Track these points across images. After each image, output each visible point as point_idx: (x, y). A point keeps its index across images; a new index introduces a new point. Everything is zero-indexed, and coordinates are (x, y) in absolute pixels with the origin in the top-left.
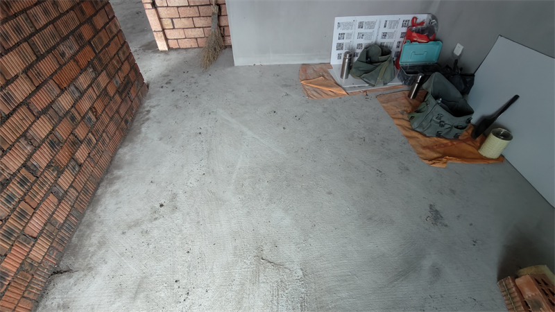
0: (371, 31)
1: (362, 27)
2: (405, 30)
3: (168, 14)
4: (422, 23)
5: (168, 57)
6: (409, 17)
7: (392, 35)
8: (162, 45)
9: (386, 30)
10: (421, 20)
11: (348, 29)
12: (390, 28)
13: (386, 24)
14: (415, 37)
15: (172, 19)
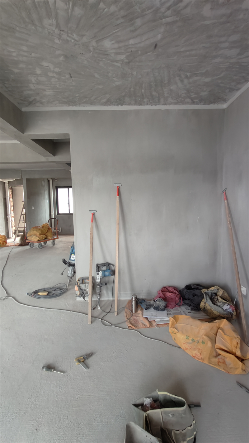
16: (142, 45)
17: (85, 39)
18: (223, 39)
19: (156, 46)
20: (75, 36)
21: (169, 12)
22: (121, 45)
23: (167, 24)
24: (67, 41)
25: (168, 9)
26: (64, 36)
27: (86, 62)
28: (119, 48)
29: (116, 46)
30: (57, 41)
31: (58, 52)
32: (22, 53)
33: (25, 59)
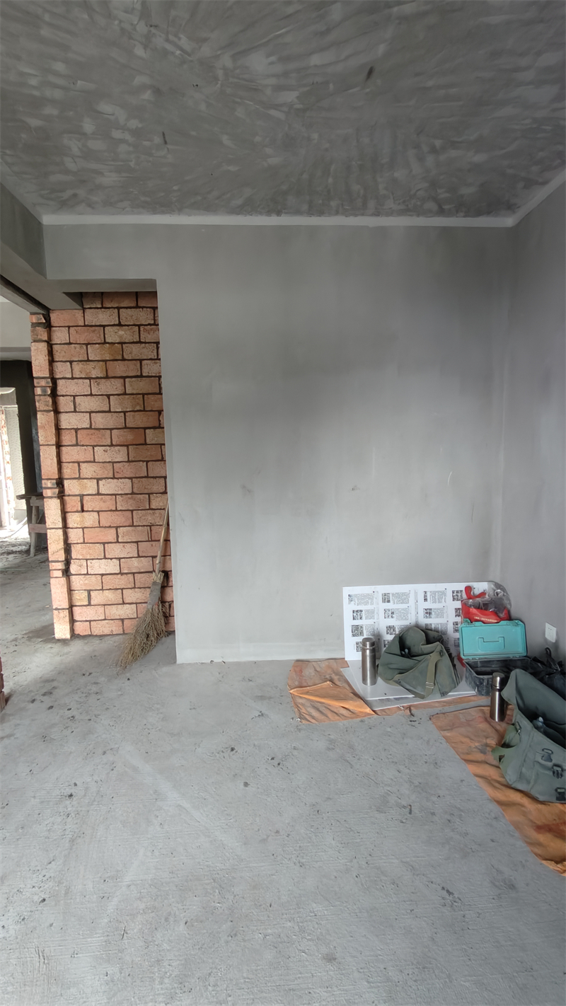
0: (404, 606)
1: (389, 601)
2: (458, 605)
3: (85, 584)
4: (483, 594)
5: (66, 649)
6: (461, 586)
7: (440, 613)
8: (62, 631)
9: (428, 605)
10: (481, 591)
11: (366, 603)
12: (435, 602)
13: (425, 596)
14: (477, 615)
15: (89, 592)
16: (339, 68)
17: (206, 51)
18: (524, 61)
19: (370, 72)
20: (184, 42)
22: (290, 66)
23: (403, 19)
24: (165, 53)
26: (159, 40)
27: (203, 107)
28: (286, 74)
29: (279, 68)
30: (139, 51)
31: (139, 80)
32: (52, 78)
33: (58, 94)
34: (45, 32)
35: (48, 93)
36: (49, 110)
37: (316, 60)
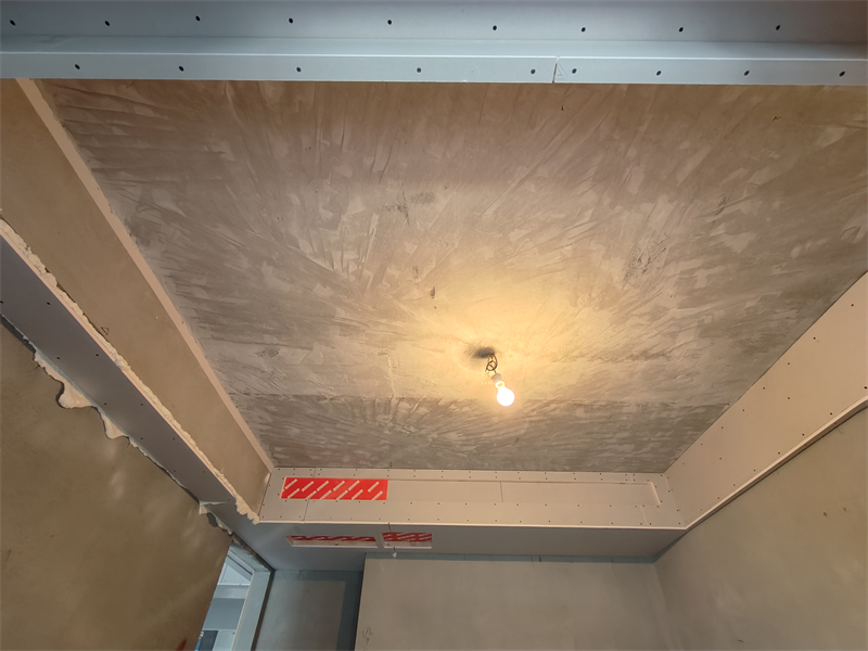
16: (499, 438)
17: (423, 432)
18: (607, 436)
19: (517, 440)
20: (412, 429)
21: (535, 413)
22: (470, 437)
23: (531, 422)
24: (401, 432)
25: (533, 410)
26: (399, 429)
27: (418, 452)
28: (468, 440)
29: (464, 438)
30: (387, 432)
31: (383, 442)
32: (334, 441)
33: (334, 447)
34: (338, 426)
35: (329, 446)
36: (328, 453)
37: (485, 435)
